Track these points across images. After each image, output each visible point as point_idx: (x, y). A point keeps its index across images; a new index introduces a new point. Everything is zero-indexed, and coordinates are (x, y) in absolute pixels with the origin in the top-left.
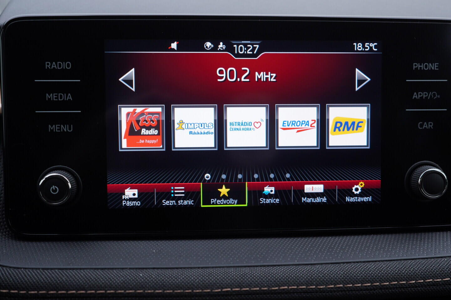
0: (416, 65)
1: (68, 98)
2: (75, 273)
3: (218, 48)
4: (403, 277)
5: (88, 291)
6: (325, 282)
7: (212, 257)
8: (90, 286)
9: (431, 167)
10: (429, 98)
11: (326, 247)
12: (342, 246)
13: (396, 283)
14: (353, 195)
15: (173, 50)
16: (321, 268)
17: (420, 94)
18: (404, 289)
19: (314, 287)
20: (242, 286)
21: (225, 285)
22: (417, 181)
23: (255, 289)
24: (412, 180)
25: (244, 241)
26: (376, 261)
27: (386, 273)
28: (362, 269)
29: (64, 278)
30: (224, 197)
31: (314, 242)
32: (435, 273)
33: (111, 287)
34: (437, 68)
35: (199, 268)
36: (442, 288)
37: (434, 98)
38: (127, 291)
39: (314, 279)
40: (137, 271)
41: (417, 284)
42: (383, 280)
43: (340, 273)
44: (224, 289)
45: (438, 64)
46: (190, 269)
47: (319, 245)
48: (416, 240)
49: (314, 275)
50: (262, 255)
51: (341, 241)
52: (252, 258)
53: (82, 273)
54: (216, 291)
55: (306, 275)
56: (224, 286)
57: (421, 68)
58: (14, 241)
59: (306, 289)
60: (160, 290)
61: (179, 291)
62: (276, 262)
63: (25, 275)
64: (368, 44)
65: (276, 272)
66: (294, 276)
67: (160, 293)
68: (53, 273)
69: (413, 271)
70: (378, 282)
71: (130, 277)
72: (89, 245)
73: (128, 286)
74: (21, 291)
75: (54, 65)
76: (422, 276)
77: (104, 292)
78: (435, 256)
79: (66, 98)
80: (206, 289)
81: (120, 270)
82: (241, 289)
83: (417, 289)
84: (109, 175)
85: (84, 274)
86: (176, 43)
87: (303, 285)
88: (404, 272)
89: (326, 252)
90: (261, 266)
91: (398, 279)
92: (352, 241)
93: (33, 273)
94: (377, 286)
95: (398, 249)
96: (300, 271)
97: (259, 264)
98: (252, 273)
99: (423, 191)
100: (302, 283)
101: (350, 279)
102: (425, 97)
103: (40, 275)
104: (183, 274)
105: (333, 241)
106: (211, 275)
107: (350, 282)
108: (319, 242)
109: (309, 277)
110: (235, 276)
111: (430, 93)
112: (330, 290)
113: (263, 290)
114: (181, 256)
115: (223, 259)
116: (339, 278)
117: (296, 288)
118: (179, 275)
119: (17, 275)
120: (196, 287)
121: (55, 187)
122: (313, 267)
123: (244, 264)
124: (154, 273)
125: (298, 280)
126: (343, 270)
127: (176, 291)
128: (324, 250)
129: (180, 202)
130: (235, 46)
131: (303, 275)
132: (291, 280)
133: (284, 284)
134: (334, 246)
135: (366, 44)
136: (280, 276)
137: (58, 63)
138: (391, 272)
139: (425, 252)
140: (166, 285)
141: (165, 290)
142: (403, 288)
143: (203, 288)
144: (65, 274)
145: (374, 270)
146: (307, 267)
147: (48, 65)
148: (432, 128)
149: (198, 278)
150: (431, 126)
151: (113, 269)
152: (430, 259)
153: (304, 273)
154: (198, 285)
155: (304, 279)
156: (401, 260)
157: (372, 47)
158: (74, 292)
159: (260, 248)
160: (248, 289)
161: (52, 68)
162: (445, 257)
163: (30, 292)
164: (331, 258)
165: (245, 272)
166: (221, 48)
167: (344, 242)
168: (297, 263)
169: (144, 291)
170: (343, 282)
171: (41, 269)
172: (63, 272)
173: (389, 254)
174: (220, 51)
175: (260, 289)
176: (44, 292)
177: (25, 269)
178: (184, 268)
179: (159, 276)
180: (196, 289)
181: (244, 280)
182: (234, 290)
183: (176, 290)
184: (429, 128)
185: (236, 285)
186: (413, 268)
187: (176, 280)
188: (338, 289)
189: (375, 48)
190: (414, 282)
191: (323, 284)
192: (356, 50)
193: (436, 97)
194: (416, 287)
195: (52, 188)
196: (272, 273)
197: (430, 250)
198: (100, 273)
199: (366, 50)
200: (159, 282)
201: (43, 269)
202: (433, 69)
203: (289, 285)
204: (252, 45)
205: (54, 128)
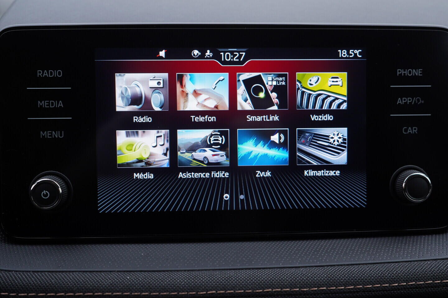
0: (399, 71)
1: (59, 105)
2: (64, 276)
3: (206, 55)
4: (386, 280)
5: (76, 293)
6: (308, 285)
7: (198, 260)
8: (78, 288)
9: (415, 171)
10: (413, 103)
11: (312, 250)
12: (328, 249)
13: (379, 285)
15: (162, 58)
16: (305, 271)
17: (405, 100)
18: (387, 292)
19: (298, 289)
20: (227, 289)
21: (210, 287)
22: (401, 185)
23: (240, 291)
24: (396, 184)
25: (231, 244)
26: (360, 264)
27: (369, 276)
28: (345, 272)
29: (53, 281)
31: (300, 245)
32: (418, 276)
33: (98, 290)
34: (421, 74)
35: (185, 271)
36: (425, 291)
37: (419, 104)
38: (114, 294)
39: (298, 282)
40: (124, 274)
41: (400, 287)
42: (366, 283)
43: (323, 276)
44: (210, 291)
45: (421, 70)
46: (176, 272)
47: (305, 248)
48: (400, 244)
49: (297, 277)
50: (248, 259)
51: (327, 244)
52: (238, 261)
53: (71, 275)
54: (202, 293)
55: (290, 278)
56: (209, 289)
57: (404, 74)
58: (6, 244)
59: (290, 292)
60: (147, 292)
61: (165, 293)
62: (261, 265)
63: (15, 278)
64: (353, 51)
65: (260, 275)
66: (278, 279)
67: (146, 295)
68: (43, 275)
69: (396, 273)
70: (361, 285)
71: (117, 279)
72: (79, 248)
73: (115, 288)
74: (11, 293)
75: (46, 74)
76: (405, 279)
77: (91, 294)
78: (418, 259)
79: (58, 106)
80: (191, 292)
81: (108, 273)
82: (226, 291)
83: (400, 292)
84: (99, 180)
85: (72, 277)
86: (164, 51)
87: (287, 288)
88: (387, 275)
89: (310, 255)
90: (246, 269)
91: (381, 282)
92: (338, 244)
93: (23, 275)
94: (360, 289)
95: (382, 252)
96: (284, 273)
97: (244, 267)
98: (237, 276)
99: (407, 195)
100: (285, 286)
101: (333, 282)
102: (409, 102)
103: (30, 277)
104: (170, 277)
105: (319, 245)
106: (196, 278)
107: (333, 284)
108: (305, 245)
109: (293, 280)
110: (220, 279)
111: (415, 98)
112: (314, 293)
113: (247, 293)
114: (168, 259)
115: (209, 262)
116: (322, 281)
117: (280, 291)
118: (166, 278)
119: (8, 278)
120: (182, 290)
121: (46, 191)
122: (297, 270)
123: (230, 266)
124: (141, 276)
125: (282, 282)
126: (326, 273)
127: (162, 294)
128: (310, 253)
130: (222, 54)
131: (287, 277)
132: (275, 282)
133: (268, 287)
134: (320, 249)
135: (351, 51)
136: (264, 279)
137: (50, 71)
138: (374, 275)
139: (409, 256)
140: (152, 288)
141: (152, 292)
142: (386, 290)
143: (189, 291)
144: (55, 277)
145: (358, 273)
146: (291, 270)
147: (40, 73)
148: (416, 133)
149: (184, 281)
150: (416, 131)
151: (101, 272)
152: (413, 262)
153: (288, 276)
154: (183, 288)
155: (288, 282)
156: (384, 263)
157: (357, 53)
158: (63, 294)
159: (247, 251)
160: (232, 291)
161: (44, 76)
162: (429, 260)
163: (19, 295)
164: (315, 261)
165: (230, 275)
166: (208, 55)
167: (330, 246)
168: (282, 266)
169: (131, 293)
170: (326, 285)
171: (31, 272)
172: (53, 275)
173: (373, 257)
174: (207, 58)
175: (244, 291)
176: (34, 294)
177: (16, 272)
178: (171, 271)
179: (146, 278)
180: (181, 291)
181: (228, 282)
182: (218, 292)
183: (162, 292)
184: (413, 133)
185: (221, 287)
186: (396, 271)
187: (162, 282)
188: (322, 292)
189: (359, 55)
190: (397, 284)
191: (307, 286)
192: (340, 56)
193: (420, 103)
194: (399, 289)
195: (43, 192)
196: (257, 276)
197: (413, 253)
198: (89, 276)
199: (350, 56)
200: (145, 284)
201: (33, 272)
202: (417, 74)
203: (273, 288)
204: (239, 52)
205: (46, 134)
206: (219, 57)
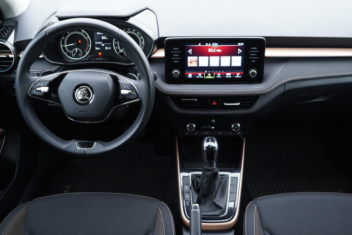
0: (252, 48)
2: (181, 90)
3: (209, 45)
13: (242, 93)
14: (237, 76)
17: (252, 54)
19: (226, 94)
22: (250, 73)
23: (215, 94)
29: (179, 91)
30: (209, 76)
34: (256, 49)
56: (209, 93)
60: (197, 93)
75: (175, 49)
79: (178, 56)
80: (205, 94)
84: (186, 71)
86: (200, 44)
99: (251, 76)
100: (223, 93)
101: (233, 92)
104: (201, 91)
109: (225, 92)
111: (255, 54)
121: (176, 74)
124: (196, 91)
129: (200, 77)
133: (220, 93)
135: (241, 43)
147: (174, 49)
160: (213, 94)
182: (211, 94)
183: (200, 94)
184: (254, 62)
189: (243, 44)
192: (238, 45)
199: (241, 45)
204: (216, 44)
205: (175, 62)
206: (212, 45)
